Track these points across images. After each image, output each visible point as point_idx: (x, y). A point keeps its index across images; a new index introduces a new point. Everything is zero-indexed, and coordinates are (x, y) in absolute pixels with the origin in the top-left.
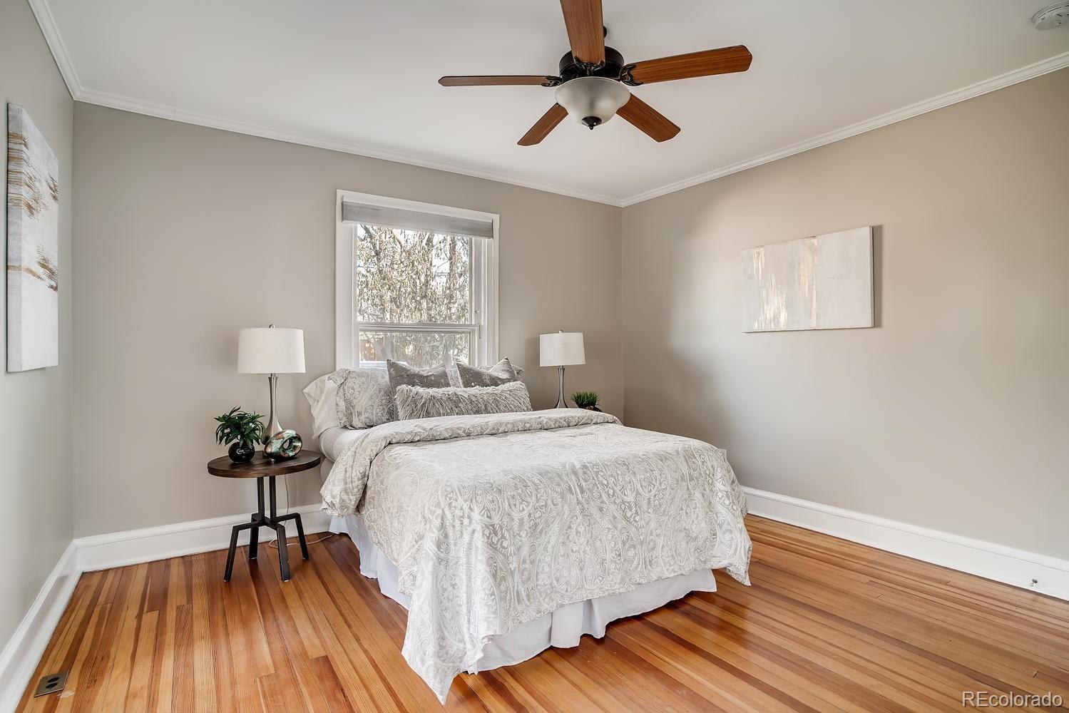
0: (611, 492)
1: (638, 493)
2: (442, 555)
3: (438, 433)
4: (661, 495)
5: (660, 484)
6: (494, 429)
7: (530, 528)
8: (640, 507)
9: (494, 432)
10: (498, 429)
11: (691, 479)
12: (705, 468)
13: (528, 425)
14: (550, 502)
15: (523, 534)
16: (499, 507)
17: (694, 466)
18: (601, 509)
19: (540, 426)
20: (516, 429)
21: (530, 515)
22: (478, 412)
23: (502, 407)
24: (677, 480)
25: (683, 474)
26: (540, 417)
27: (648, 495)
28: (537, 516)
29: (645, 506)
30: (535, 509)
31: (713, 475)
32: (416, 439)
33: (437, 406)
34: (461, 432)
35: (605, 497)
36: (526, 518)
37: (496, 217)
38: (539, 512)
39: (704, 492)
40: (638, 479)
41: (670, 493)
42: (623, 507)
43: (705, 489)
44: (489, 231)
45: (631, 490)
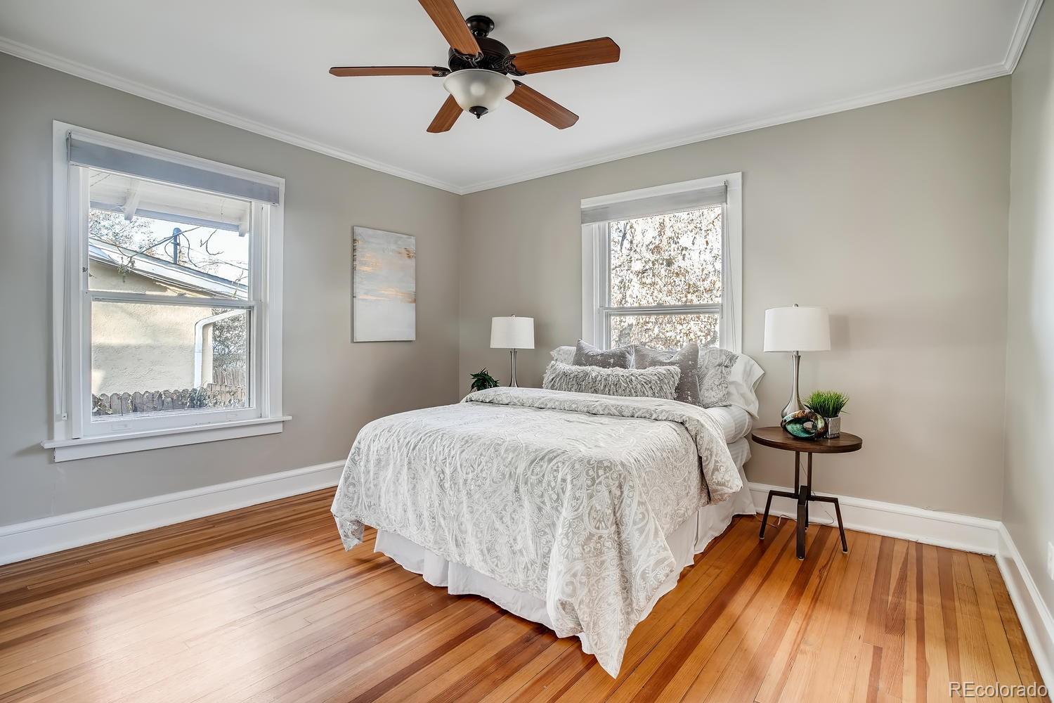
37: (736, 177)
39: (542, 505)
40: (462, 457)
41: (490, 485)
42: (442, 476)
43: (543, 503)
44: (722, 194)
45: (450, 464)
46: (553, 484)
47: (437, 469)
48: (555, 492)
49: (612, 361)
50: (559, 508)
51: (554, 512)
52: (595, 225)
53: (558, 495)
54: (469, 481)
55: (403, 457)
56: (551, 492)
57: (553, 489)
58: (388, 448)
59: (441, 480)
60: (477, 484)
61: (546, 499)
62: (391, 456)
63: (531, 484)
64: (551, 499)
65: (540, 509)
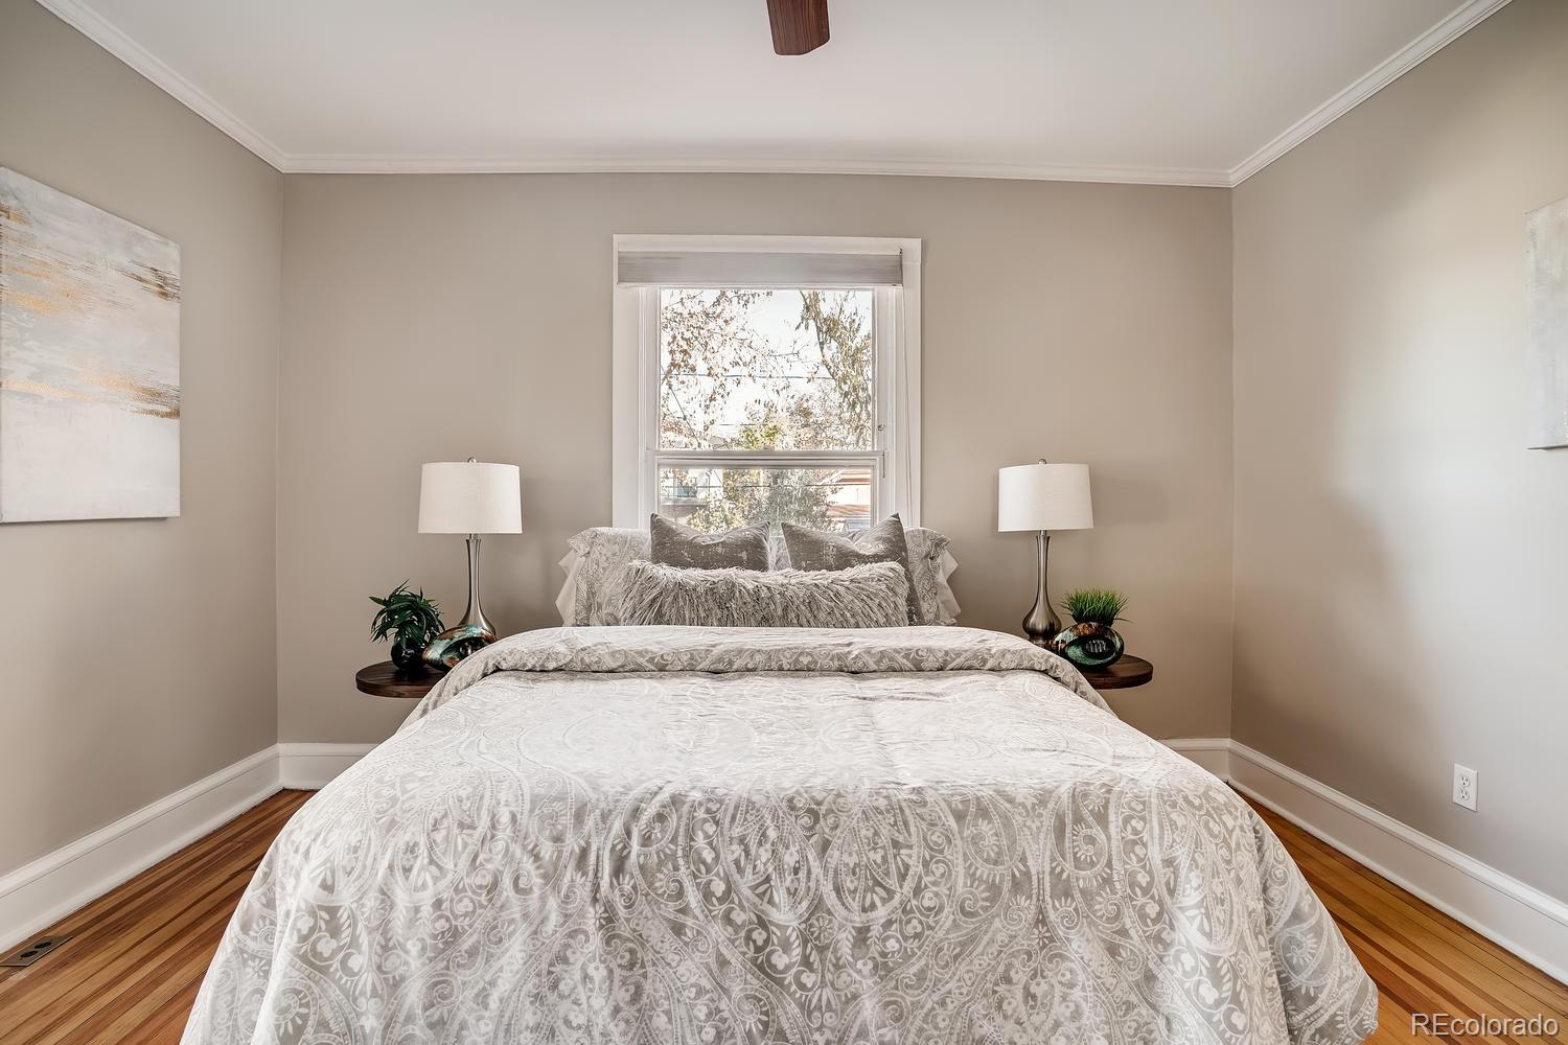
0: (719, 888)
1: (817, 906)
2: (252, 945)
3: (594, 659)
4: (914, 926)
5: (918, 891)
6: (720, 660)
7: (435, 937)
8: (822, 950)
9: (721, 667)
10: (731, 663)
11: (1064, 891)
12: (1134, 864)
13: (805, 660)
14: (507, 882)
15: (413, 947)
16: (364, 867)
17: (1086, 852)
18: (678, 929)
19: (837, 663)
20: (774, 665)
21: (438, 904)
22: (766, 621)
23: (822, 616)
24: (994, 889)
25: (1028, 874)
26: (849, 644)
27: (858, 919)
28: (460, 908)
29: (845, 949)
30: (456, 890)
31: (1172, 892)
32: (552, 665)
33: (681, 603)
34: (641, 660)
35: (693, 897)
36: (427, 910)
37: (913, 246)
38: (466, 901)
39: (1118, 939)
40: (833, 863)
41: (956, 925)
42: (759, 936)
43: (1123, 933)
44: (893, 272)
45: (793, 893)
46: (1143, 879)
47: (739, 917)
48: (1152, 898)
49: (744, 555)
50: (1164, 935)
51: (1151, 947)
52: (643, 290)
53: (1161, 903)
54: (876, 930)
55: (572, 908)
56: (1141, 900)
57: (1146, 891)
58: (493, 887)
59: (758, 950)
60: (910, 930)
61: (1129, 920)
62: (515, 911)
63: (1082, 891)
64: (1143, 917)
65: (1113, 950)
